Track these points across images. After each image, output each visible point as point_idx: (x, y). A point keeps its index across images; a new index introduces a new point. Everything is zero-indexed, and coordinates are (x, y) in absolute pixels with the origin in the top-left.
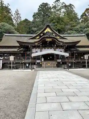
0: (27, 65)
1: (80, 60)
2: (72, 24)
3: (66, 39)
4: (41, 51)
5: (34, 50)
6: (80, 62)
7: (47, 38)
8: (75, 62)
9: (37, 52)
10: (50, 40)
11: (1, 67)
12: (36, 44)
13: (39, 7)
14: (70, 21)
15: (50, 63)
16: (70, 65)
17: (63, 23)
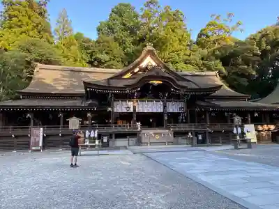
0: (105, 140)
5: (118, 104)
6: (220, 132)
8: (210, 131)
10: (159, 81)
11: (41, 144)
13: (111, 12)
15: (160, 134)
16: (200, 138)
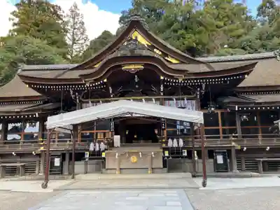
0: (57, 162)
1: (260, 142)
2: (231, 31)
6: (262, 149)
8: (239, 147)
10: (139, 65)
12: (88, 83)
14: (225, 25)
17: (201, 28)
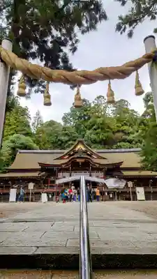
3: (104, 158)
4: (70, 176)
5: (60, 175)
7: (78, 158)
9: (64, 177)
10: (83, 160)
11: (15, 198)
12: (63, 166)
13: (72, 106)
16: (111, 196)
17: (109, 130)
